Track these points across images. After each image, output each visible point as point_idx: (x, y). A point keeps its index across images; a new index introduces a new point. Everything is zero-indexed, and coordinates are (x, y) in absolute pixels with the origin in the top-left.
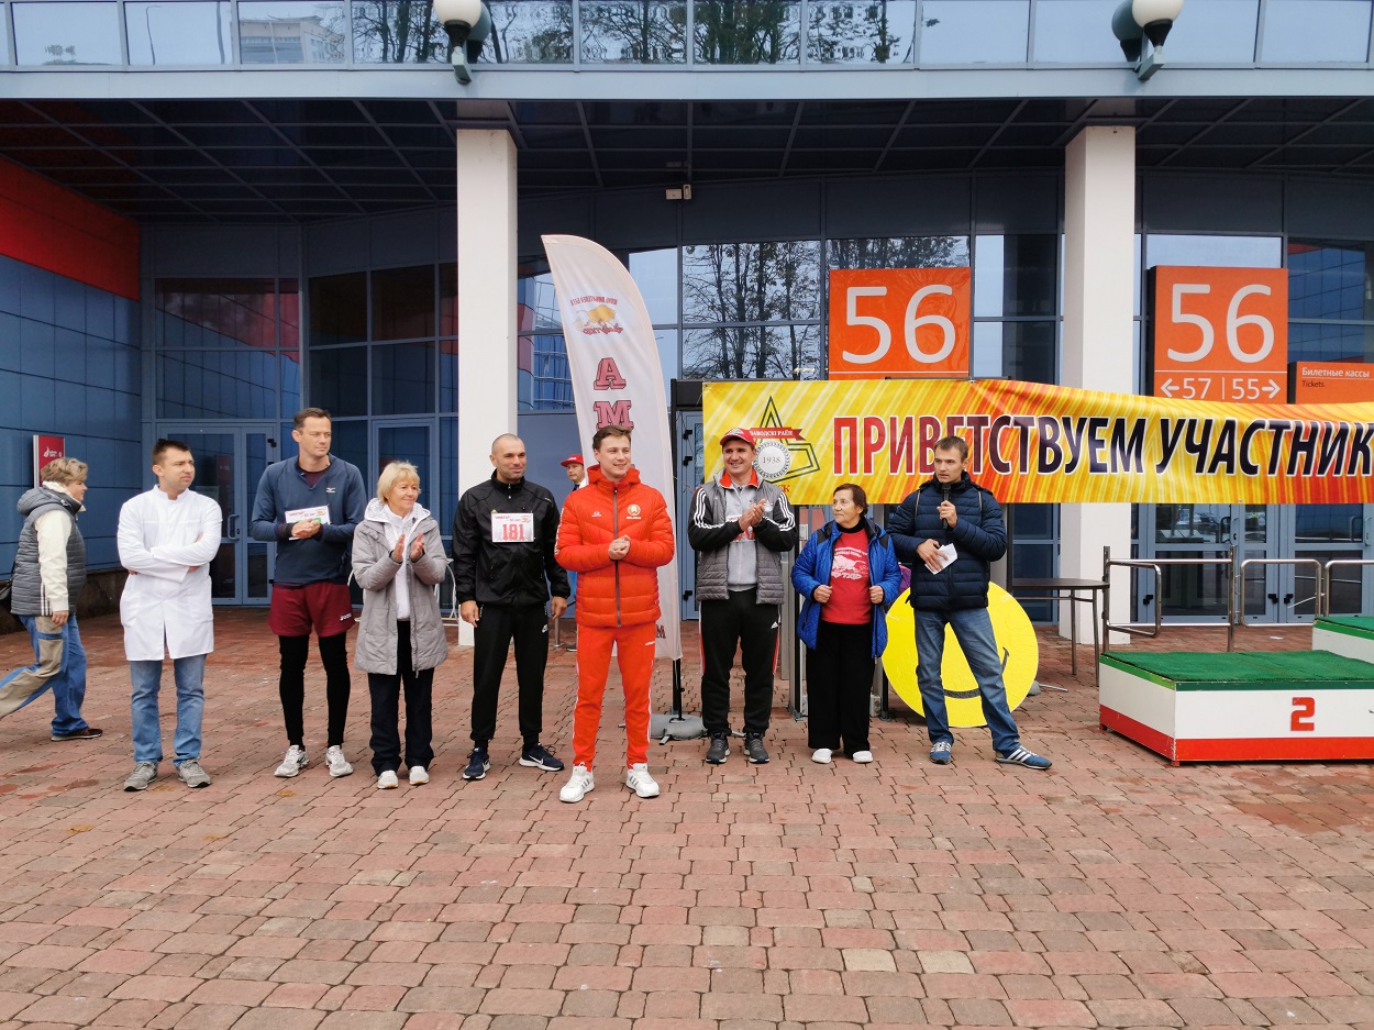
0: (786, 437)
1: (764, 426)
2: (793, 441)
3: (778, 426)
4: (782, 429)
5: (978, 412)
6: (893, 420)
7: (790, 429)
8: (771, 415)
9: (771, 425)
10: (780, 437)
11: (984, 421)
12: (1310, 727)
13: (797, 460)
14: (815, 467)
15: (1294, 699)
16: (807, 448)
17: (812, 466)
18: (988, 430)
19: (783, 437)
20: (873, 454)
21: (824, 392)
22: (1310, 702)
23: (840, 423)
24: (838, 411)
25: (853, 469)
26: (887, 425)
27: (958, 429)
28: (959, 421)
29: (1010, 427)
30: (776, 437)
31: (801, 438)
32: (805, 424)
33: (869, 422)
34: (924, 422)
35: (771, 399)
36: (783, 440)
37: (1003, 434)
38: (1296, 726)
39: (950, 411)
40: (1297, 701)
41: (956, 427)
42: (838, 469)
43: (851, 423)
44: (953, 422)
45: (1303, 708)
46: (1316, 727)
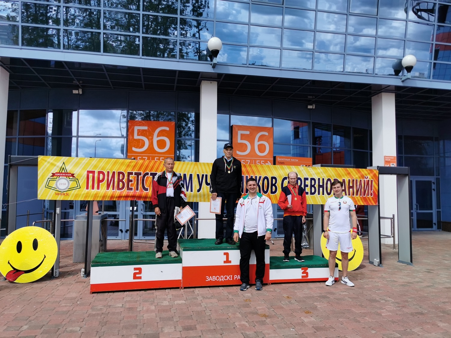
0: (69, 176)
1: (61, 172)
2: (71, 178)
3: (66, 172)
4: (67, 173)
5: (138, 171)
6: (108, 172)
7: (70, 173)
8: (63, 168)
9: (63, 172)
10: (67, 176)
11: (140, 174)
12: (140, 278)
13: (73, 184)
14: (79, 187)
15: (134, 268)
16: (77, 180)
17: (78, 187)
18: (141, 177)
19: (68, 176)
20: (100, 183)
21: (84, 161)
22: (140, 269)
23: (89, 172)
24: (88, 169)
25: (93, 188)
26: (106, 174)
27: (131, 176)
28: (132, 173)
29: (149, 176)
30: (65, 176)
31: (74, 177)
32: (76, 171)
33: (99, 173)
34: (119, 173)
35: (64, 163)
36: (68, 177)
37: (146, 178)
38: (135, 277)
39: (129, 170)
40: (135, 269)
41: (130, 175)
42: (87, 188)
43: (93, 172)
44: (130, 174)
45: (138, 271)
46: (142, 278)
